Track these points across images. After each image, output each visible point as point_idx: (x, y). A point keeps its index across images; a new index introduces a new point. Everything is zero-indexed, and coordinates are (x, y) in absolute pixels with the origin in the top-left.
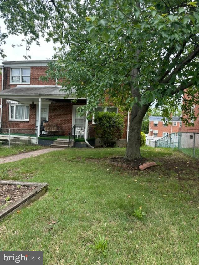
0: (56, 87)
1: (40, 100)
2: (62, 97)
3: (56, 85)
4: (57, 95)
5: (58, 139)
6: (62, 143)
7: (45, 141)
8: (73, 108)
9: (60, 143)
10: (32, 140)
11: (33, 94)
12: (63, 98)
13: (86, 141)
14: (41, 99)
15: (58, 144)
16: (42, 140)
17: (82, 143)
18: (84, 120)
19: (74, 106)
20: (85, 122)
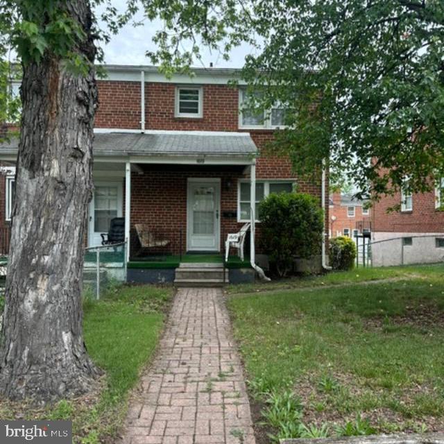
0: (142, 133)
1: (128, 167)
2: (192, 158)
3: (140, 129)
4: (178, 155)
5: (182, 265)
6: (199, 274)
7: (146, 271)
8: (188, 184)
9: (194, 274)
10: (108, 271)
11: (111, 152)
12: (195, 163)
13: (253, 265)
14: (131, 164)
15: (187, 278)
16: (139, 270)
17: (244, 271)
18: (215, 213)
19: (190, 179)
20: (217, 217)
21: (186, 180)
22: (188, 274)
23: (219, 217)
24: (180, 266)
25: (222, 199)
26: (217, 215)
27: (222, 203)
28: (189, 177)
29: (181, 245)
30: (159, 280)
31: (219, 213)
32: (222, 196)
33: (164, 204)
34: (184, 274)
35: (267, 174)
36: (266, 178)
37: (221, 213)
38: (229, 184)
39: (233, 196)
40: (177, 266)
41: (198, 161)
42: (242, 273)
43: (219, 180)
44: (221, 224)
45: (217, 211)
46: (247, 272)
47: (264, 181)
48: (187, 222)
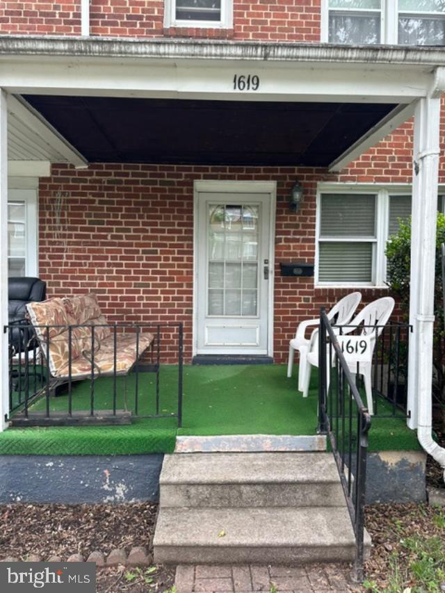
5: (184, 442)
17: (391, 459)
18: (262, 266)
19: (200, 185)
20: (266, 278)
21: (192, 184)
22: (206, 492)
23: (271, 277)
24: (179, 448)
25: (277, 233)
26: (266, 271)
27: (277, 241)
28: (198, 177)
29: (181, 342)
30: (107, 493)
31: (271, 267)
32: (278, 226)
33: (138, 245)
34: (193, 490)
35: (387, 172)
36: (387, 180)
37: (276, 267)
38: (297, 196)
39: (305, 226)
40: (168, 446)
41: (238, 81)
42: (384, 464)
43: (271, 186)
44: (276, 293)
45: (266, 262)
46: (403, 463)
47: (380, 188)
48: (195, 289)
